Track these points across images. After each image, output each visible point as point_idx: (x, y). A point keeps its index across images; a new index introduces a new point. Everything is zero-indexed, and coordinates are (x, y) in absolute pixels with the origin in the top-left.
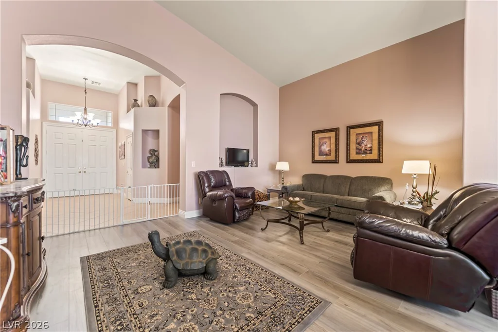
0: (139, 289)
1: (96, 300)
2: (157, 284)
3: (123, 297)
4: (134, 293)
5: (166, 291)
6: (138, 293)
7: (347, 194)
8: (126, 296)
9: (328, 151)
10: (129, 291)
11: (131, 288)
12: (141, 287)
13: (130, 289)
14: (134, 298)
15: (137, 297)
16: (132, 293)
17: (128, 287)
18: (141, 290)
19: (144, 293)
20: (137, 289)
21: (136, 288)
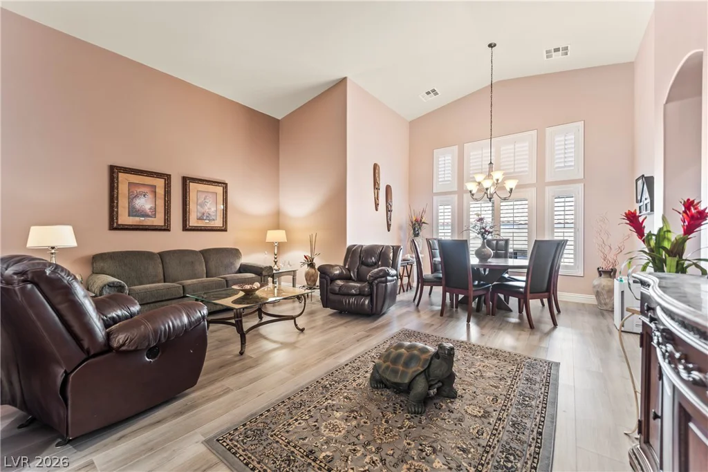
0: (480, 415)
1: (539, 428)
2: (457, 404)
3: (504, 421)
4: (488, 416)
5: (459, 393)
6: (485, 412)
7: (205, 276)
8: (500, 419)
9: (150, 209)
10: (491, 422)
11: (486, 424)
12: (476, 416)
13: (489, 423)
14: (494, 410)
15: (490, 410)
16: (492, 417)
17: (488, 429)
18: (479, 412)
19: (480, 407)
20: (482, 416)
21: (482, 419)
